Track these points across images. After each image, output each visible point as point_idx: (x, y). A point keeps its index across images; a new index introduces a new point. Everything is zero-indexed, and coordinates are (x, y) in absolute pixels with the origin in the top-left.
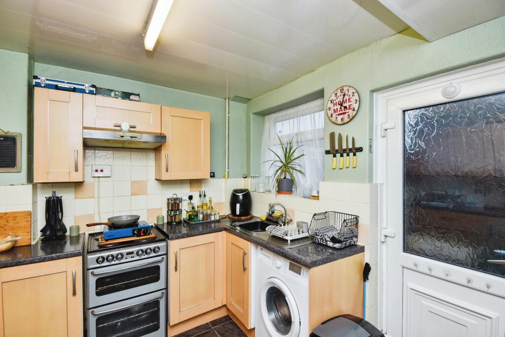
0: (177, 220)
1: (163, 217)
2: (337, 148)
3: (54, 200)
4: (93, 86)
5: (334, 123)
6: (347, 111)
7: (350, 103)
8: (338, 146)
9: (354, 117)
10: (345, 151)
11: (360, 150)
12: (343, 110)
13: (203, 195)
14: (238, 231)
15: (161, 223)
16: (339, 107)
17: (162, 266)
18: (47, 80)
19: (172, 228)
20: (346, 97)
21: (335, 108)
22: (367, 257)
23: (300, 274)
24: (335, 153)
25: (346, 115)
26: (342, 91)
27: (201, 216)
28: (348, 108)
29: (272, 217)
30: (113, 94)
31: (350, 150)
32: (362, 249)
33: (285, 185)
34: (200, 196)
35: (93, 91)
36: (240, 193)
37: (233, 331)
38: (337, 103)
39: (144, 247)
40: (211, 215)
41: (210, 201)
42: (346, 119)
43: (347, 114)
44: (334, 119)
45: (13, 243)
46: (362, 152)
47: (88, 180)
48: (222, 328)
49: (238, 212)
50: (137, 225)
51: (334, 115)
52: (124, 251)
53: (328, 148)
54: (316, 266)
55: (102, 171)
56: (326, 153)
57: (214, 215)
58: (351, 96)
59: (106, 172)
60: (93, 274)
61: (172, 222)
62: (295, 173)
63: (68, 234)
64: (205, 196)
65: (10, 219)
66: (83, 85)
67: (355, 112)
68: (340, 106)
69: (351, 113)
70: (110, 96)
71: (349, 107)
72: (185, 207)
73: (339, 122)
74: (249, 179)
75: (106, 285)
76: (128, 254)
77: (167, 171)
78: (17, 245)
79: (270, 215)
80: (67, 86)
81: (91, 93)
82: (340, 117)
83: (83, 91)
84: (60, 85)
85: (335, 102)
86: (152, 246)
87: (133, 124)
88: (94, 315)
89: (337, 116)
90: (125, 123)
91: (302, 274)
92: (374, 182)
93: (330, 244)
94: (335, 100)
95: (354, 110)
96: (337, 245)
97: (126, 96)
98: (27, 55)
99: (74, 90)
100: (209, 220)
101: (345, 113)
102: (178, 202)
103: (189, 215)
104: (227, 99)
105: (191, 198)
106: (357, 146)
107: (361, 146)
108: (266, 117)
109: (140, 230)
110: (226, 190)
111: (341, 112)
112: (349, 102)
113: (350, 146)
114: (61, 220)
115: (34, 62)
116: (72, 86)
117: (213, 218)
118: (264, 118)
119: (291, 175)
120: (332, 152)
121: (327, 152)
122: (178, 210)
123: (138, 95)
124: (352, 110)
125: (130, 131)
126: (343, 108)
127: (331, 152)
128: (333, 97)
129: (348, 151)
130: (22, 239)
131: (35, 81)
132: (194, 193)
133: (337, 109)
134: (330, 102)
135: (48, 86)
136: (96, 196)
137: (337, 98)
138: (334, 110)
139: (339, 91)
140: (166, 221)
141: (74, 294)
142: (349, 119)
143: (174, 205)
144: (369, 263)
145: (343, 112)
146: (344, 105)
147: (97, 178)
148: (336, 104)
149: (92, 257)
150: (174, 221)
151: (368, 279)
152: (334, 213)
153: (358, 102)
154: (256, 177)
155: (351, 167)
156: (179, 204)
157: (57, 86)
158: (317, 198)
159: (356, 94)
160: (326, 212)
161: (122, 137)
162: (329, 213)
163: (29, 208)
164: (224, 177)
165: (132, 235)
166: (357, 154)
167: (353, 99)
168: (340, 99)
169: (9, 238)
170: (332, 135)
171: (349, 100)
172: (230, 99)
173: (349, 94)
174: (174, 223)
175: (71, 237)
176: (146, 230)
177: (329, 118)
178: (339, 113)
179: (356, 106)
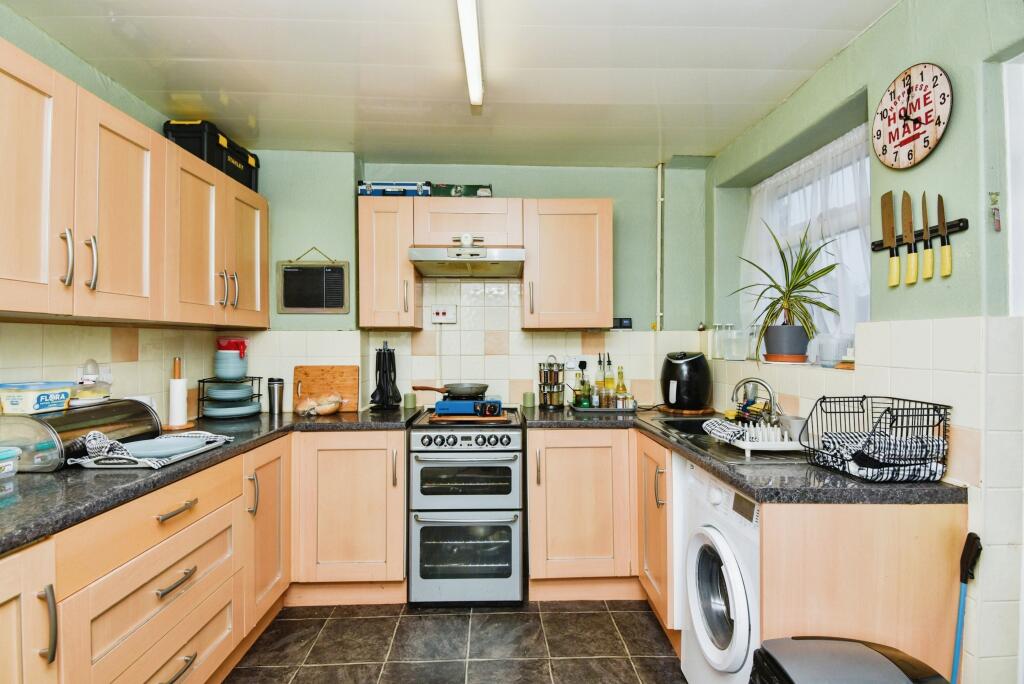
0: (555, 403)
1: (534, 395)
2: (899, 231)
3: (384, 353)
4: (428, 184)
5: (891, 168)
6: (920, 131)
7: (929, 107)
8: (904, 226)
9: (939, 142)
10: (919, 235)
11: (961, 226)
12: (912, 129)
13: (605, 362)
14: (675, 440)
15: (529, 405)
16: (900, 123)
17: (516, 469)
18: (373, 184)
19: (545, 414)
20: (918, 94)
21: (893, 128)
22: (976, 518)
23: (751, 519)
24: (894, 245)
25: (920, 142)
26: (907, 79)
27: (595, 399)
28: (923, 121)
29: (748, 411)
30: (453, 192)
31: (934, 231)
32: (959, 496)
33: (785, 341)
34: (600, 362)
35: (427, 191)
36: (681, 359)
37: (647, 629)
38: (897, 116)
39: (487, 433)
40: (617, 399)
41: (621, 374)
42: (920, 150)
43: (922, 137)
44: (889, 158)
45: (337, 406)
46: (967, 232)
47: (427, 326)
48: (627, 617)
49: (673, 399)
50: (482, 399)
51: (891, 149)
52: (459, 434)
53: (879, 237)
54: (779, 501)
55: (444, 314)
56: (873, 250)
57: (625, 398)
58: (930, 89)
59: (450, 317)
60: (416, 457)
61: (546, 403)
62: (816, 313)
63: (402, 404)
64: (609, 363)
65: (337, 375)
66: (415, 185)
67: (942, 127)
68: (902, 121)
69: (932, 132)
70: (448, 194)
71: (927, 117)
72: (570, 381)
73: (904, 162)
74: (710, 332)
75: (437, 481)
76: (463, 438)
77: (532, 312)
78: (343, 410)
79: (744, 408)
80: (395, 189)
81: (425, 194)
82: (904, 151)
83: (414, 193)
84: (389, 189)
85: (891, 114)
86: (499, 433)
87: (478, 235)
88: (418, 521)
89: (896, 149)
90: (467, 235)
91: (754, 519)
92: (1012, 313)
93: (853, 468)
94: (892, 109)
95: (938, 123)
96: (869, 472)
97: (471, 191)
98: (352, 154)
99: (404, 193)
100: (612, 408)
101: (916, 137)
102: (555, 368)
103: (577, 396)
104: (660, 167)
105: (583, 365)
106: (951, 216)
107: (962, 217)
108: (754, 190)
109: (484, 406)
110: (655, 355)
111: (907, 136)
112: (925, 104)
113: (934, 221)
114: (394, 382)
115: (363, 162)
116: (402, 188)
117: (620, 406)
118: (750, 193)
119: (807, 316)
120: (887, 245)
121: (877, 247)
122: (557, 383)
123: (490, 187)
124: (933, 123)
125: (473, 246)
126: (910, 124)
127: (885, 245)
128: (887, 103)
129: (927, 236)
130: (348, 404)
131: (360, 188)
132: (590, 356)
133: (897, 130)
134: (879, 116)
135: (375, 193)
136: (438, 353)
137: (896, 103)
138: (891, 133)
139: (900, 83)
140: (537, 403)
141: (395, 484)
142: (927, 150)
143: (550, 376)
144: (979, 535)
145: (913, 133)
146: (914, 116)
147: (438, 326)
148: (894, 118)
149: (416, 435)
150: (549, 403)
151: (973, 578)
152: (890, 401)
153: (948, 100)
154: (727, 327)
155: (937, 278)
156: (557, 374)
157: (384, 190)
158: (849, 365)
159: (942, 80)
160: (864, 397)
161: (458, 255)
162: (875, 400)
163: (357, 362)
164: (654, 328)
165: (473, 412)
166: (953, 238)
167: (935, 96)
168: (902, 103)
169: (333, 398)
170: (887, 200)
171: (925, 99)
172: (667, 165)
173: (925, 83)
174: (551, 407)
175: (405, 409)
176: (495, 408)
177: (878, 157)
178: (901, 139)
179: (943, 112)
